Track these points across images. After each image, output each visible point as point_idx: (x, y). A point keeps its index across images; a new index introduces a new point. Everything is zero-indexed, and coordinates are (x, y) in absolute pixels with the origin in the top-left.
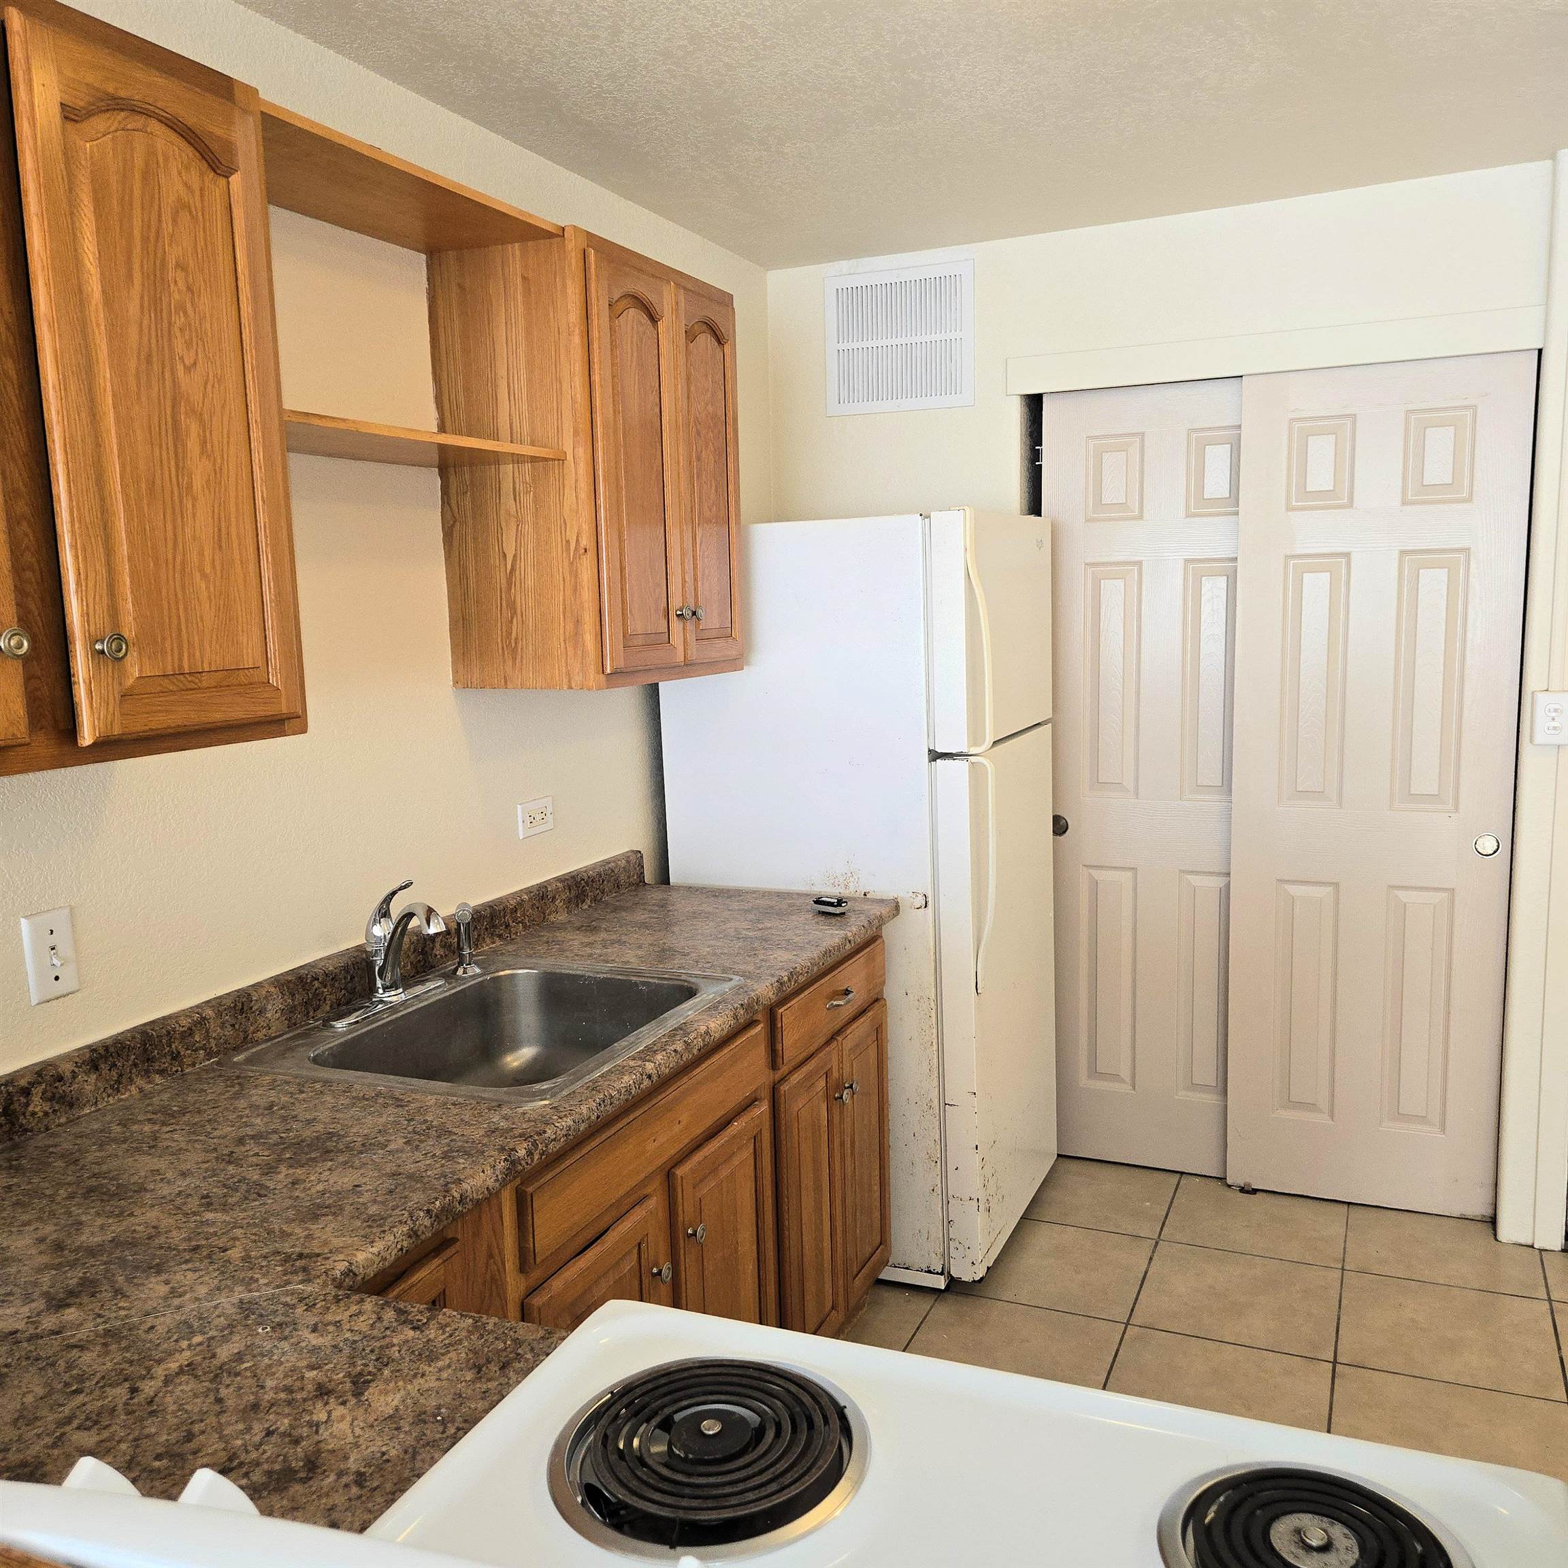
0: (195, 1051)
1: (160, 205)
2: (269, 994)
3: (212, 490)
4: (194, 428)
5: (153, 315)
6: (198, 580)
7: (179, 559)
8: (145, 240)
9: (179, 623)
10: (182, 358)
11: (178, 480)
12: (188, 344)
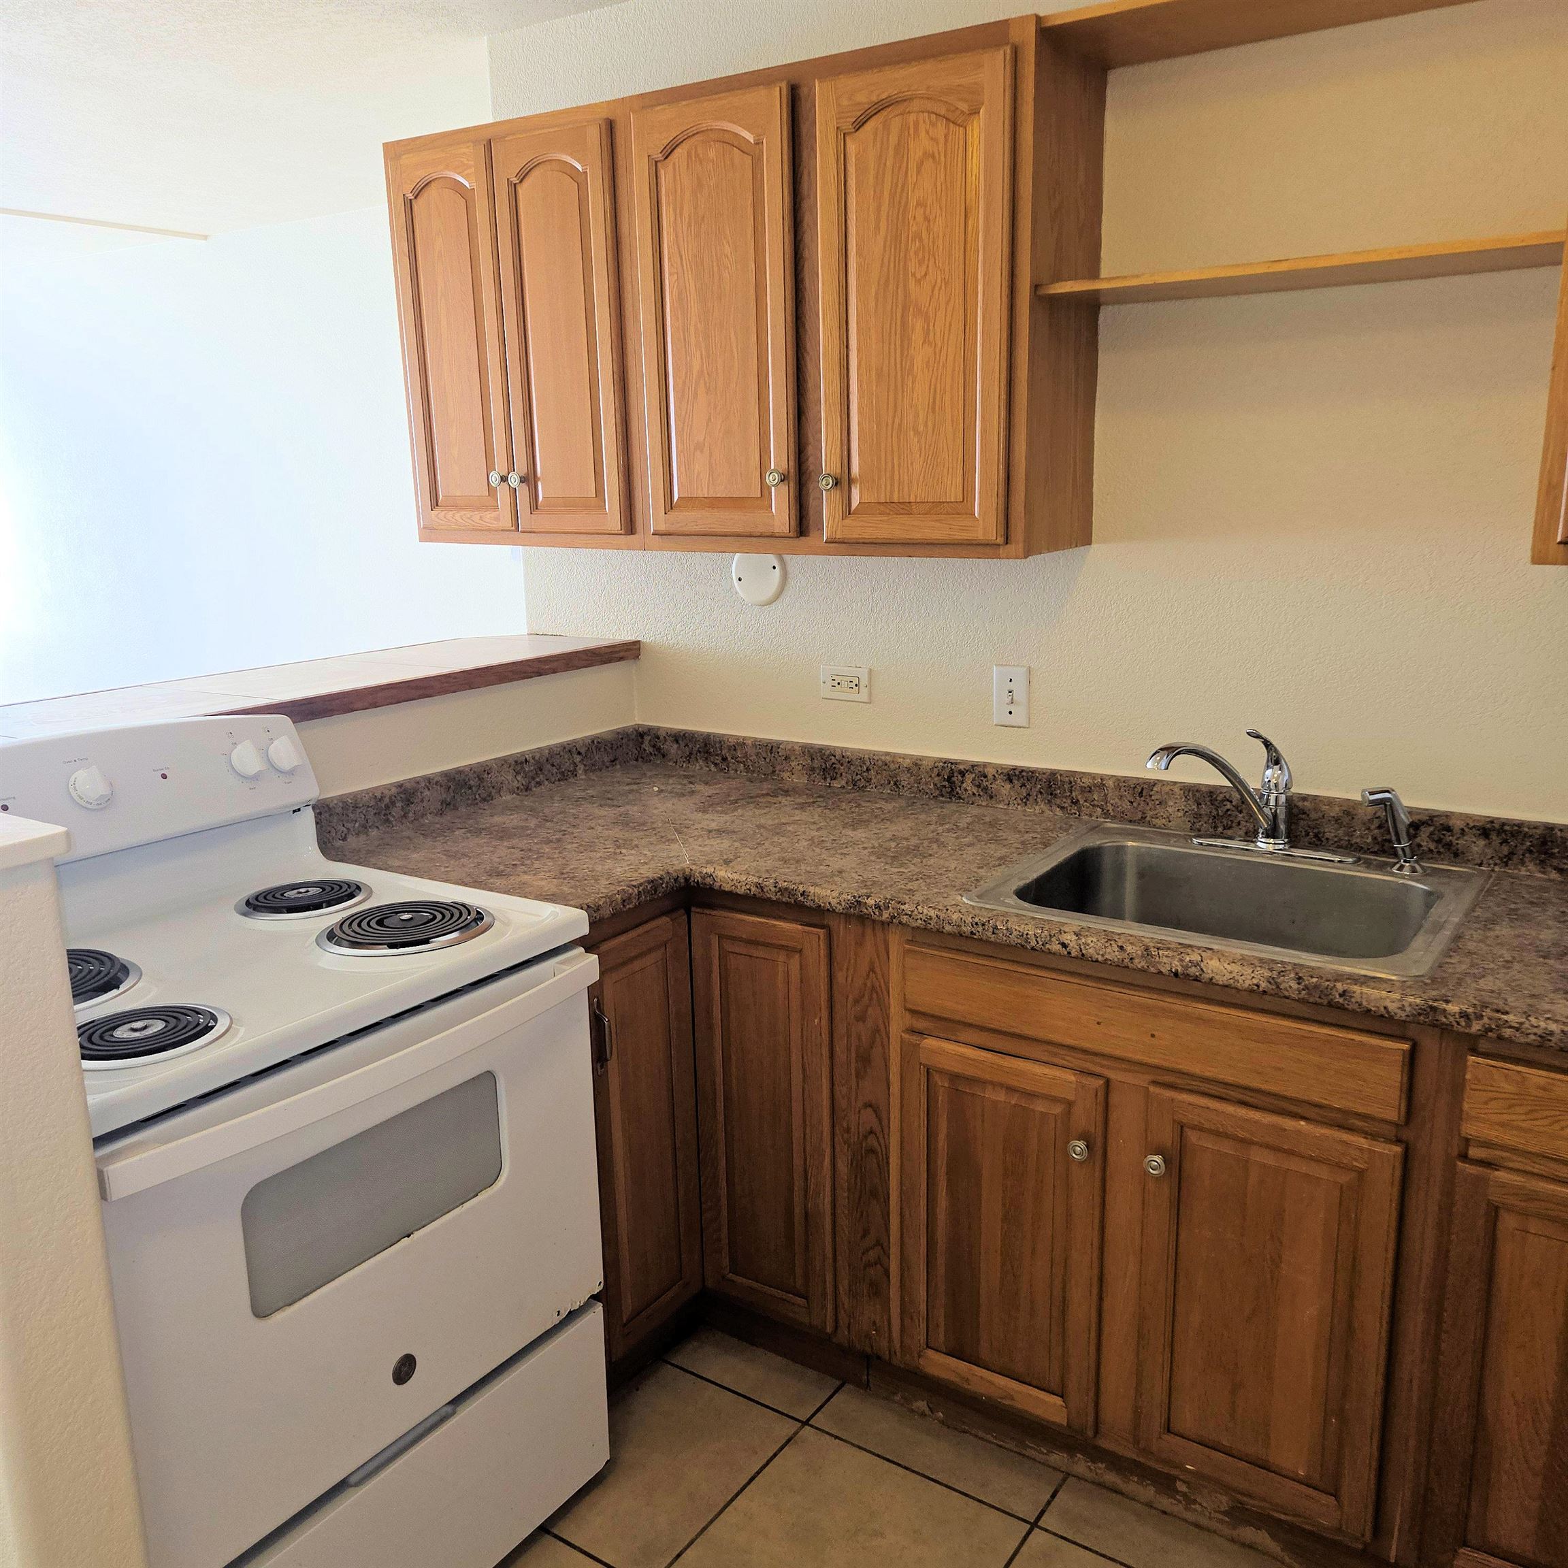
0: (1093, 806)
1: (907, 167)
2: (1171, 792)
3: (931, 369)
4: (919, 324)
5: (893, 250)
6: (912, 436)
7: (897, 421)
8: (892, 195)
9: (893, 467)
10: (914, 275)
11: (902, 364)
12: (921, 262)
